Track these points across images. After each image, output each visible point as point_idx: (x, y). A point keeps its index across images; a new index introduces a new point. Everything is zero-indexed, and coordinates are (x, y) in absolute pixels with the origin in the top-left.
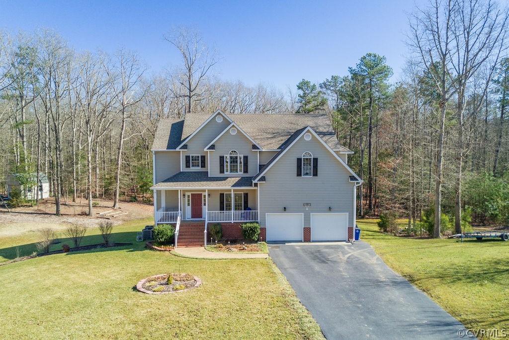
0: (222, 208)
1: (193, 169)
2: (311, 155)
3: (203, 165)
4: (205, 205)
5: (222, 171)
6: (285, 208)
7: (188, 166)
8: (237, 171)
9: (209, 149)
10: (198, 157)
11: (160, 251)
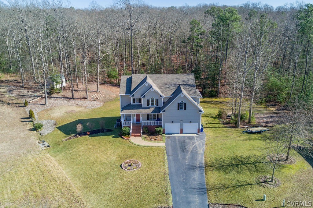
0: (148, 119)
1: (136, 104)
2: (183, 102)
3: (140, 102)
4: (141, 117)
5: (148, 105)
6: (173, 122)
7: (134, 102)
8: (154, 105)
9: (143, 97)
10: (138, 99)
11: (125, 139)
